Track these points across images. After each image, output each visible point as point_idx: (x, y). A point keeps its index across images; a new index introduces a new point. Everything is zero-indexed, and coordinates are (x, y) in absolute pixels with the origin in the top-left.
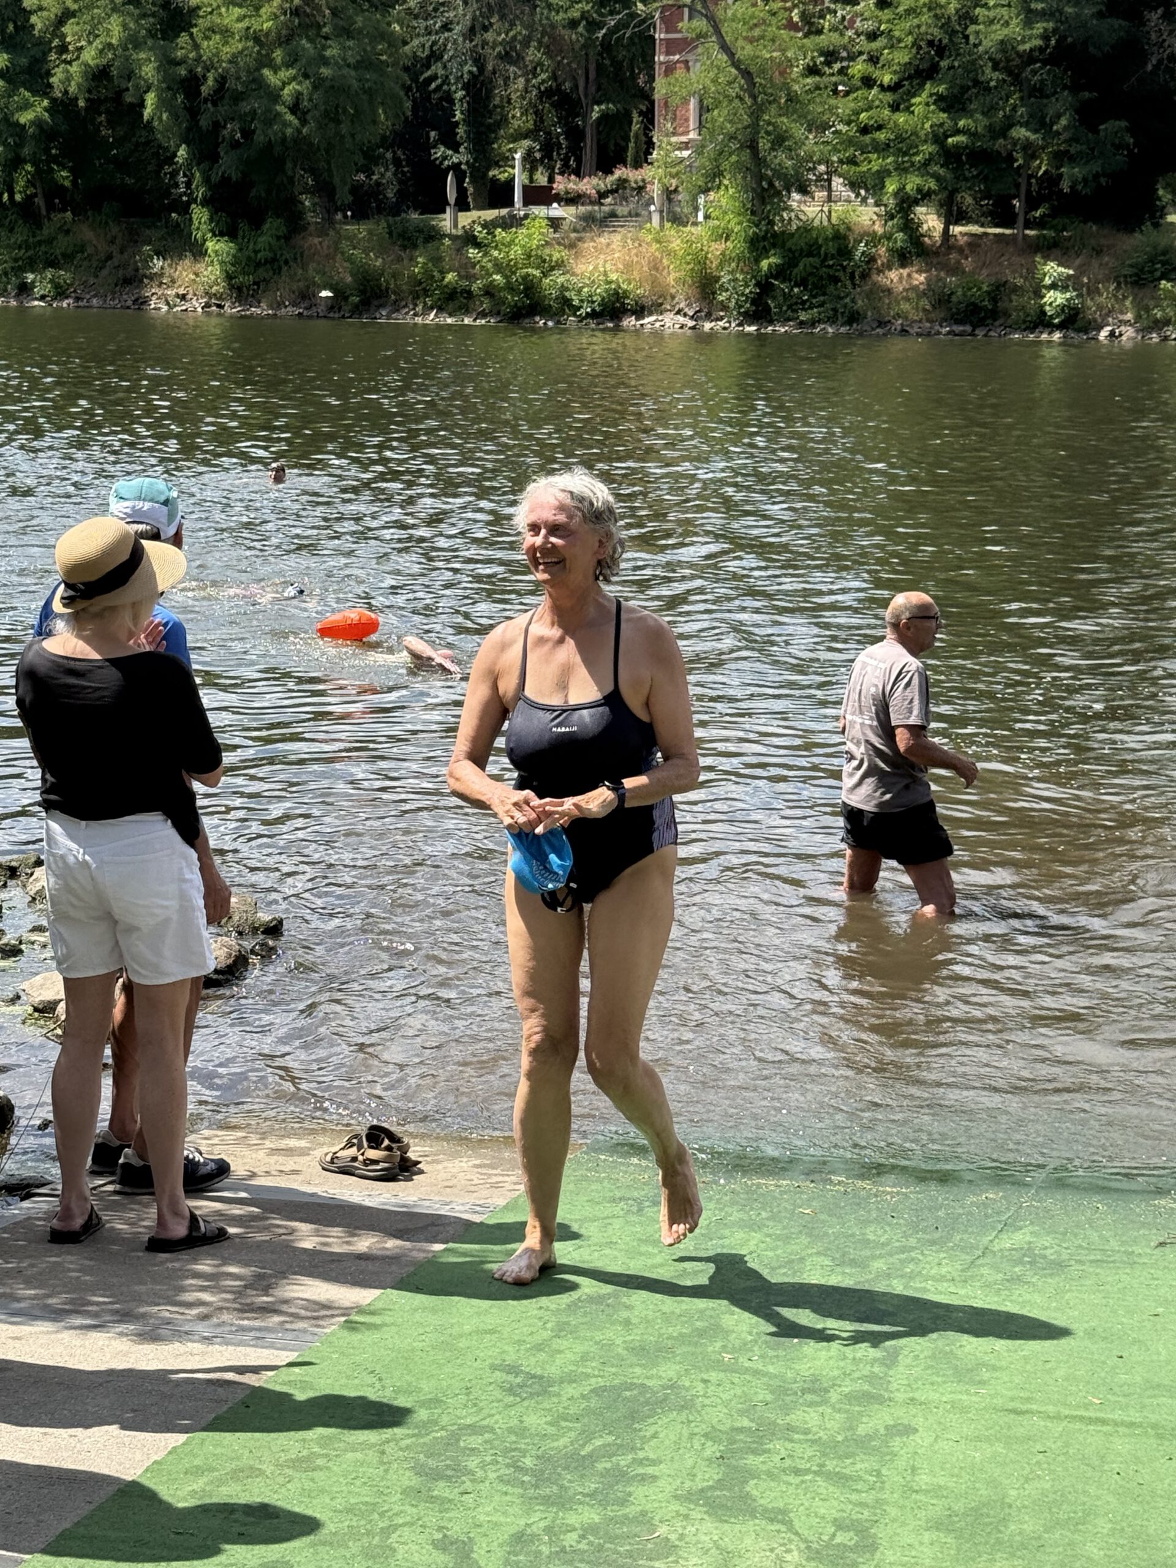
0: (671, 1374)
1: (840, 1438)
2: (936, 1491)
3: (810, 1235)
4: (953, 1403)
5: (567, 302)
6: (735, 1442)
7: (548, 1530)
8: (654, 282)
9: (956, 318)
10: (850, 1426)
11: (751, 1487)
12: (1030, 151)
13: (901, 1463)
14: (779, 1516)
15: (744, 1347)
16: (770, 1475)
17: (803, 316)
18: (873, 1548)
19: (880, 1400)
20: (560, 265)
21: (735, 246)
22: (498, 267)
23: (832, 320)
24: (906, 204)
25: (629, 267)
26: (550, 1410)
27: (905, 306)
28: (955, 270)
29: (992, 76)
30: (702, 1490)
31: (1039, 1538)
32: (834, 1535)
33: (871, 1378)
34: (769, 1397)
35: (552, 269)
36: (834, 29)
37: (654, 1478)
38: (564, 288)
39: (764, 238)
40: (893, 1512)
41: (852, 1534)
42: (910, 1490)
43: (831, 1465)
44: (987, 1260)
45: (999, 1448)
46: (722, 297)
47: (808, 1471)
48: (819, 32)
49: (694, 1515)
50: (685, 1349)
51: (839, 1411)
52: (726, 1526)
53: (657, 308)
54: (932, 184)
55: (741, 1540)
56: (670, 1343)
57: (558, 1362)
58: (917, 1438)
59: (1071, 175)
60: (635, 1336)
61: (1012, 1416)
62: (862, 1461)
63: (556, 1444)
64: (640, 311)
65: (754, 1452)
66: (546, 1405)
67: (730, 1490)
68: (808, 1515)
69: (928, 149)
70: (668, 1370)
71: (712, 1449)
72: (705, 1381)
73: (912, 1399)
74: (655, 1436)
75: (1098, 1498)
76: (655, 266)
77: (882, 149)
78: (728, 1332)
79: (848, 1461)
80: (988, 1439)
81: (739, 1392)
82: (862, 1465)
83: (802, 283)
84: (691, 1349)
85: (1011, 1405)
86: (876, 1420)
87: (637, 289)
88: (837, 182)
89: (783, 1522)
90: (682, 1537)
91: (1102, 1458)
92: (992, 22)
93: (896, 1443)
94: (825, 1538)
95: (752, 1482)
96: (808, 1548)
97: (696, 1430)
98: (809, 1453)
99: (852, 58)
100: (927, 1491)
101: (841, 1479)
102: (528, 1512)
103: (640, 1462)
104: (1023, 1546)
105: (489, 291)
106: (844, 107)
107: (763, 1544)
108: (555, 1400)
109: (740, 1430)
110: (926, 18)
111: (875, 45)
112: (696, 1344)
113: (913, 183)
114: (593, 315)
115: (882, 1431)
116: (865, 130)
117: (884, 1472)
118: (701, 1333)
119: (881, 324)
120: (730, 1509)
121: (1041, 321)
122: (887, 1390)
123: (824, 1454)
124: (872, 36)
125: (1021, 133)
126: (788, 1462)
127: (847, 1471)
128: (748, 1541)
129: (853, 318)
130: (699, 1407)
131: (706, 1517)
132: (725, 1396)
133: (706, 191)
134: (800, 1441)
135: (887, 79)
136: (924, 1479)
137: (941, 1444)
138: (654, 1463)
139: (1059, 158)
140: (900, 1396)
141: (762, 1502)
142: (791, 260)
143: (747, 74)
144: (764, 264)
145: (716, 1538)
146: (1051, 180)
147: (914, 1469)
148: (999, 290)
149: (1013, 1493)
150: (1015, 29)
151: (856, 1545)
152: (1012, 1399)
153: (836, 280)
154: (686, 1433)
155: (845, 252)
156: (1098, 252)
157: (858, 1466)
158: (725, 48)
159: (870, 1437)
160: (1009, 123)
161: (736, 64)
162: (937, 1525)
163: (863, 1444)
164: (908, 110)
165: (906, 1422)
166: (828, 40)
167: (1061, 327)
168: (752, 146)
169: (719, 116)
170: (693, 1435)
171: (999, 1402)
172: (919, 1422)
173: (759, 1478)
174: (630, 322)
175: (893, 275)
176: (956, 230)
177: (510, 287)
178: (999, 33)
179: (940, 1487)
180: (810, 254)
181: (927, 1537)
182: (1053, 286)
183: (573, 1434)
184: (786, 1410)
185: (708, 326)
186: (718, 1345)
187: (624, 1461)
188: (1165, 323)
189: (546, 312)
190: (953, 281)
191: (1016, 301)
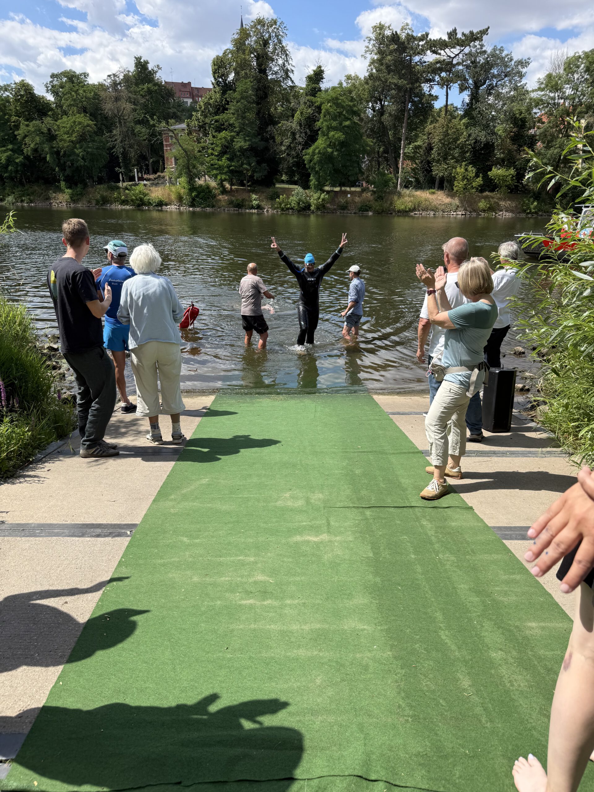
5: (150, 203)
8: (169, 198)
9: (234, 207)
12: (247, 170)
17: (202, 206)
20: (147, 194)
21: (186, 191)
22: (134, 195)
23: (208, 206)
24: (222, 181)
25: (163, 195)
27: (224, 204)
28: (233, 196)
29: (238, 153)
31: (369, 484)
36: (204, 142)
38: (149, 199)
39: (192, 189)
45: (347, 462)
46: (184, 202)
48: (201, 143)
53: (170, 204)
54: (227, 177)
59: (256, 176)
64: (166, 205)
69: (226, 169)
75: (375, 471)
76: (169, 195)
77: (217, 169)
80: (344, 460)
83: (202, 199)
87: (165, 200)
88: (206, 176)
91: (370, 461)
92: (238, 142)
99: (208, 149)
105: (132, 200)
106: (208, 159)
110: (223, 140)
111: (213, 146)
113: (223, 177)
114: (156, 206)
116: (212, 165)
119: (219, 207)
124: (212, 144)
125: (245, 166)
129: (213, 206)
133: (179, 178)
135: (216, 154)
139: (254, 171)
142: (199, 193)
143: (185, 152)
144: (193, 194)
146: (252, 177)
148: (243, 200)
150: (242, 143)
153: (209, 198)
155: (210, 192)
156: (263, 192)
158: (180, 146)
160: (242, 164)
161: (183, 150)
164: (221, 160)
166: (202, 145)
167: (257, 209)
168: (188, 168)
169: (181, 161)
174: (164, 207)
175: (221, 196)
176: (233, 187)
177: (137, 200)
178: (239, 144)
180: (203, 192)
182: (254, 200)
185: (182, 208)
188: (278, 208)
189: (145, 205)
190: (233, 198)
191: (247, 203)
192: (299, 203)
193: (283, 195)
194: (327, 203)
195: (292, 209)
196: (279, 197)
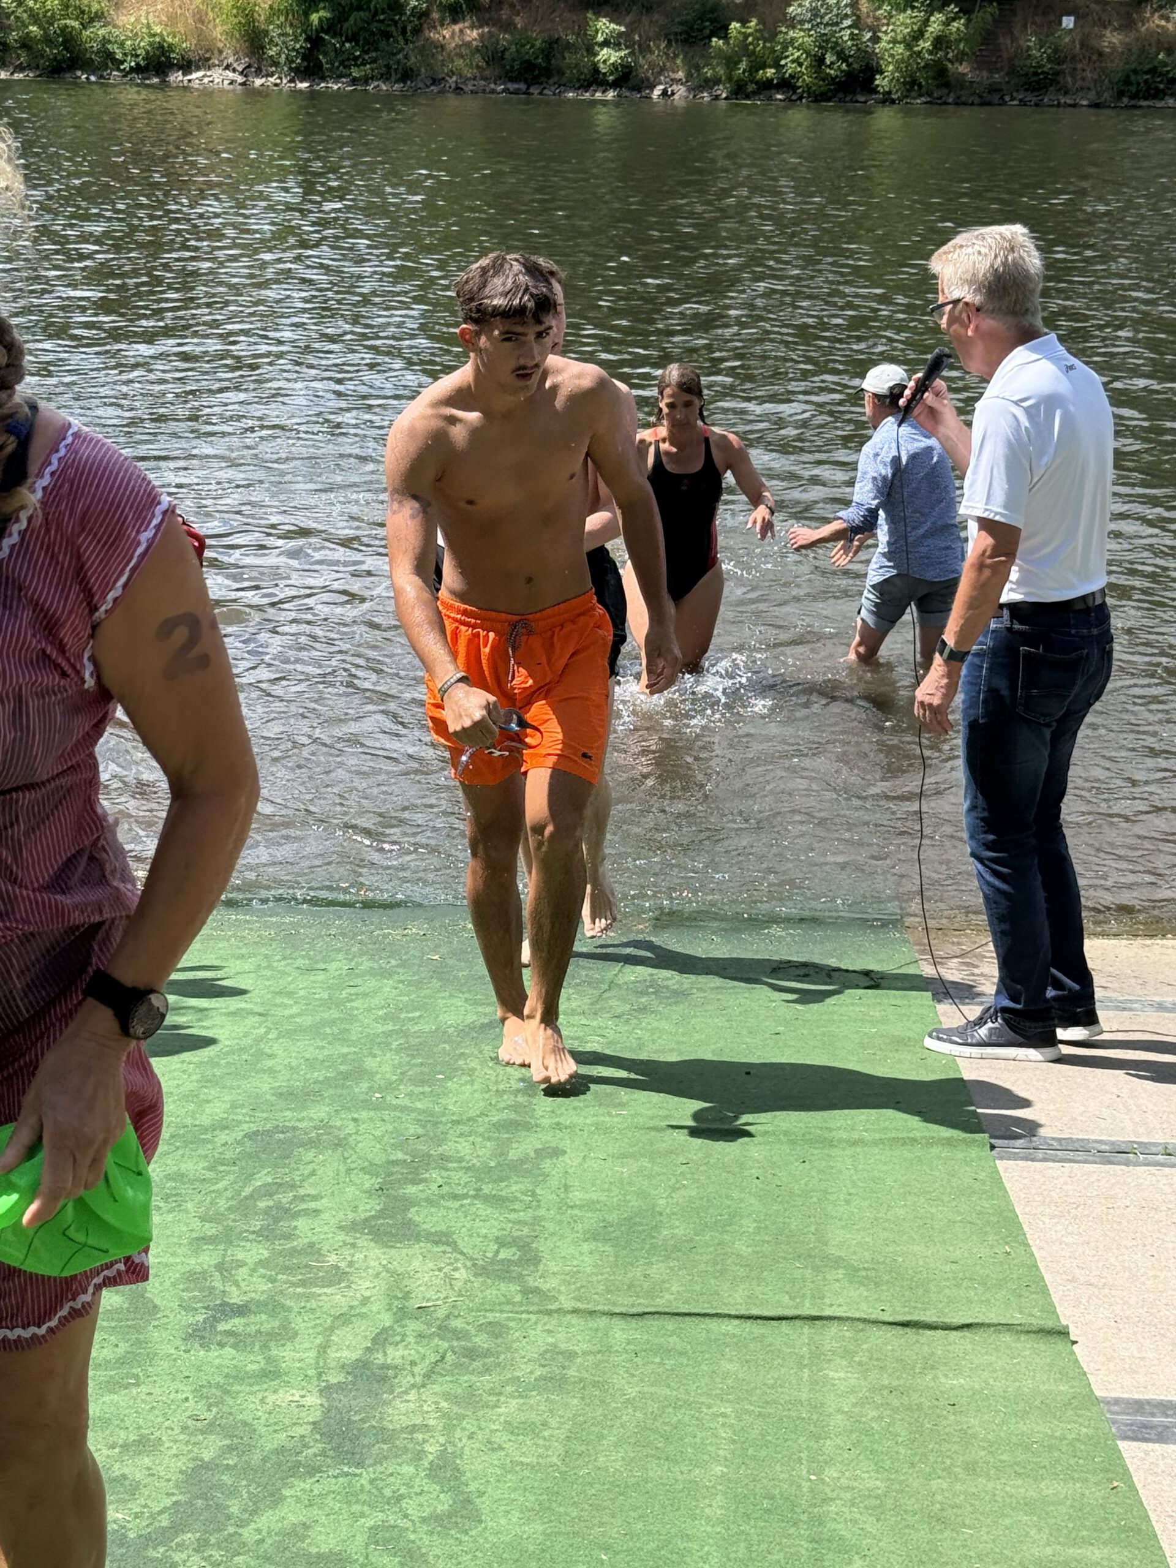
0: (322, 1115)
1: (492, 1164)
2: (590, 1205)
3: (440, 979)
4: (597, 1125)
5: (110, 55)
6: (392, 1174)
7: (220, 1267)
8: (200, 34)
9: (510, 76)
10: (501, 1152)
11: (412, 1214)
13: (554, 1182)
14: (442, 1239)
15: (390, 1087)
16: (429, 1201)
17: (355, 73)
18: (535, 1260)
19: (528, 1127)
20: (99, 16)
22: (35, 18)
23: (385, 77)
25: (172, 19)
26: (206, 1156)
27: (459, 63)
28: (508, 26)
30: (366, 1220)
31: (691, 1240)
32: (497, 1252)
33: (515, 1108)
34: (420, 1131)
35: (92, 20)
37: (317, 1212)
38: (105, 41)
40: (551, 1227)
41: (514, 1249)
42: (564, 1206)
43: (487, 1189)
44: (613, 993)
45: (645, 1163)
46: (272, 52)
47: (465, 1196)
49: (360, 1243)
50: (331, 1091)
51: (489, 1139)
52: (393, 1251)
53: (204, 63)
55: (409, 1262)
56: (317, 1087)
57: (207, 1111)
58: (566, 1158)
60: (280, 1082)
61: (653, 1133)
62: (516, 1183)
63: (215, 1187)
64: (187, 66)
65: (414, 1182)
66: (201, 1152)
67: (391, 1217)
68: (471, 1236)
70: (319, 1112)
71: (369, 1182)
72: (355, 1120)
73: (558, 1124)
74: (313, 1173)
75: (741, 1200)
76: (200, 17)
78: (371, 1074)
79: (503, 1184)
80: (633, 1156)
81: (390, 1128)
82: (516, 1187)
83: (353, 38)
84: (339, 1091)
85: (651, 1124)
86: (525, 1145)
87: (183, 42)
89: (448, 1244)
90: (351, 1264)
91: (742, 1165)
93: (547, 1164)
94: (489, 1255)
95: (413, 1210)
96: (475, 1265)
97: (353, 1166)
98: (465, 1179)
100: (580, 1207)
101: (498, 1201)
102: (197, 1252)
103: (303, 1199)
104: (677, 1249)
105: (26, 43)
107: (431, 1265)
108: (209, 1146)
109: (395, 1163)
112: (343, 1086)
114: (138, 69)
115: (532, 1155)
117: (538, 1191)
118: (346, 1076)
119: (435, 81)
120: (394, 1235)
121: (594, 79)
122: (532, 1117)
123: (481, 1180)
126: (445, 1189)
127: (503, 1193)
128: (416, 1264)
129: (406, 75)
130: (353, 1144)
131: (372, 1244)
132: (378, 1133)
134: (455, 1169)
136: (576, 1196)
137: (589, 1163)
138: (315, 1198)
140: (546, 1122)
141: (425, 1226)
142: (341, 14)
144: (315, 18)
145: (384, 1262)
147: (566, 1188)
148: (553, 46)
149: (662, 1202)
151: (520, 1259)
152: (652, 1118)
153: (387, 35)
154: (342, 1168)
156: (648, 9)
157: (514, 1188)
159: (522, 1161)
162: (594, 1236)
163: (516, 1168)
165: (553, 1145)
167: (615, 85)
170: (349, 1170)
171: (641, 1121)
172: (566, 1144)
173: (419, 1204)
174: (176, 77)
175: (446, 31)
177: (48, 40)
179: (593, 1202)
181: (586, 1247)
182: (606, 43)
183: (232, 1177)
184: (440, 1141)
185: (258, 82)
186: (365, 1085)
187: (285, 1198)
188: (717, 81)
189: (88, 66)
190: (504, 38)
191: (569, 58)
192: (821, 60)
193: (744, 22)
194: (961, 57)
195: (786, 84)
196: (722, 31)
